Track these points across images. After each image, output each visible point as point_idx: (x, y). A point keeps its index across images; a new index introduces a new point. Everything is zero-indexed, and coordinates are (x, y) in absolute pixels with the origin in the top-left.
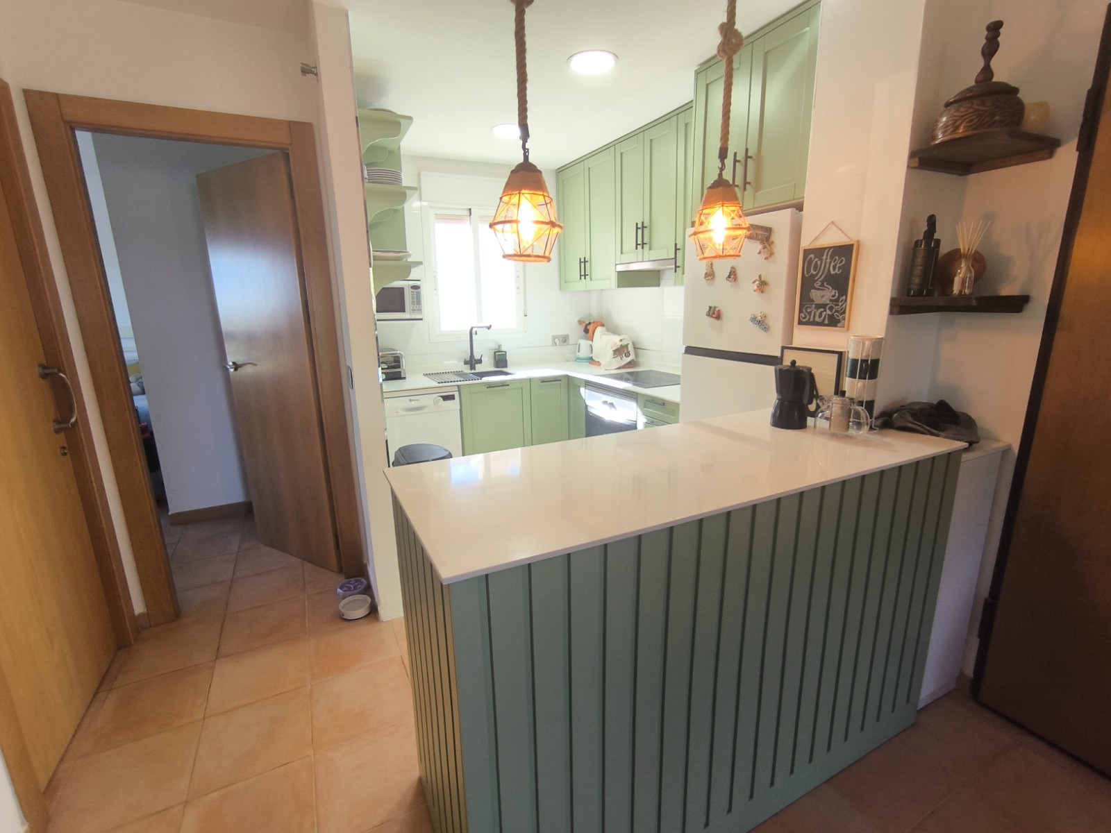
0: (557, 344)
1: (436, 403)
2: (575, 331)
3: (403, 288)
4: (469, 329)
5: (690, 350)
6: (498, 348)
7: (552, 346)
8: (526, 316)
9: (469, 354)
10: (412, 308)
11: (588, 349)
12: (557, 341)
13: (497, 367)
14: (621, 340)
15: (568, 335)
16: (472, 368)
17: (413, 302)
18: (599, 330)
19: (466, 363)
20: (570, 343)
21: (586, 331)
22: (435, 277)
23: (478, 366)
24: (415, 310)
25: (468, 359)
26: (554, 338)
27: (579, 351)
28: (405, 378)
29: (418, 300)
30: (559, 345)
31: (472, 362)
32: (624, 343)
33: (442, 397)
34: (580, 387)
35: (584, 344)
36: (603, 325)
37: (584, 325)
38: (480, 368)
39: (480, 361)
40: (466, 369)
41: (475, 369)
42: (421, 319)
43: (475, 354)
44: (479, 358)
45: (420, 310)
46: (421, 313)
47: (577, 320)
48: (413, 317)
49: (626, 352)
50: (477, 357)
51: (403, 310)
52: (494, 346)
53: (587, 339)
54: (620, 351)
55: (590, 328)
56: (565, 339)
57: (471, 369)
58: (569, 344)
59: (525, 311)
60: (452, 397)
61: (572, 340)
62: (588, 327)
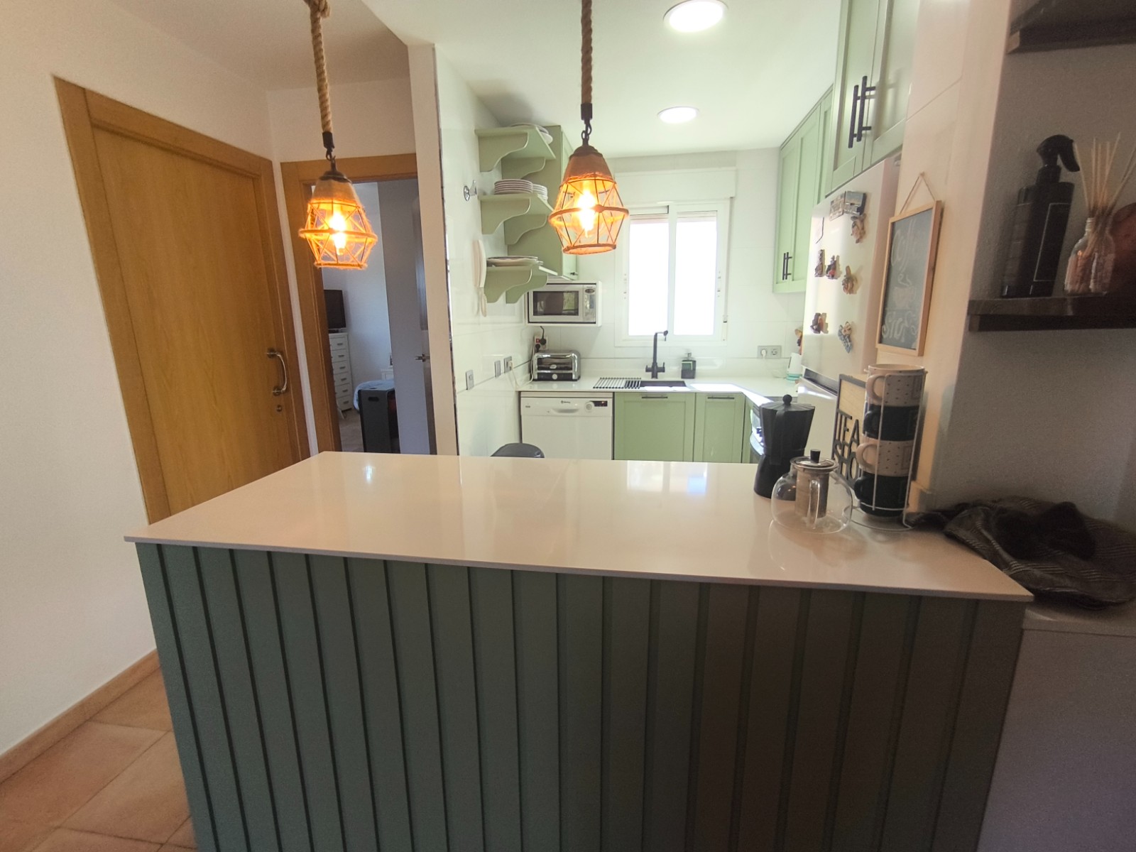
0: (764, 356)
1: (588, 407)
2: (790, 342)
3: (578, 291)
4: (654, 334)
6: (687, 356)
7: (758, 358)
8: (725, 322)
9: (652, 361)
10: (585, 312)
12: (764, 352)
13: (683, 377)
15: (780, 347)
19: (647, 370)
22: (626, 280)
23: (659, 374)
24: (588, 314)
25: (650, 366)
29: (591, 304)
30: (766, 358)
31: (655, 369)
33: (594, 402)
34: (751, 408)
35: (795, 358)
38: (662, 377)
40: (647, 377)
41: (657, 378)
42: (595, 323)
43: (658, 361)
44: (662, 366)
45: (594, 313)
46: (595, 316)
48: (587, 320)
50: (660, 365)
51: (576, 313)
52: (683, 354)
56: (775, 352)
57: (653, 377)
58: (780, 358)
59: (726, 316)
60: (605, 404)
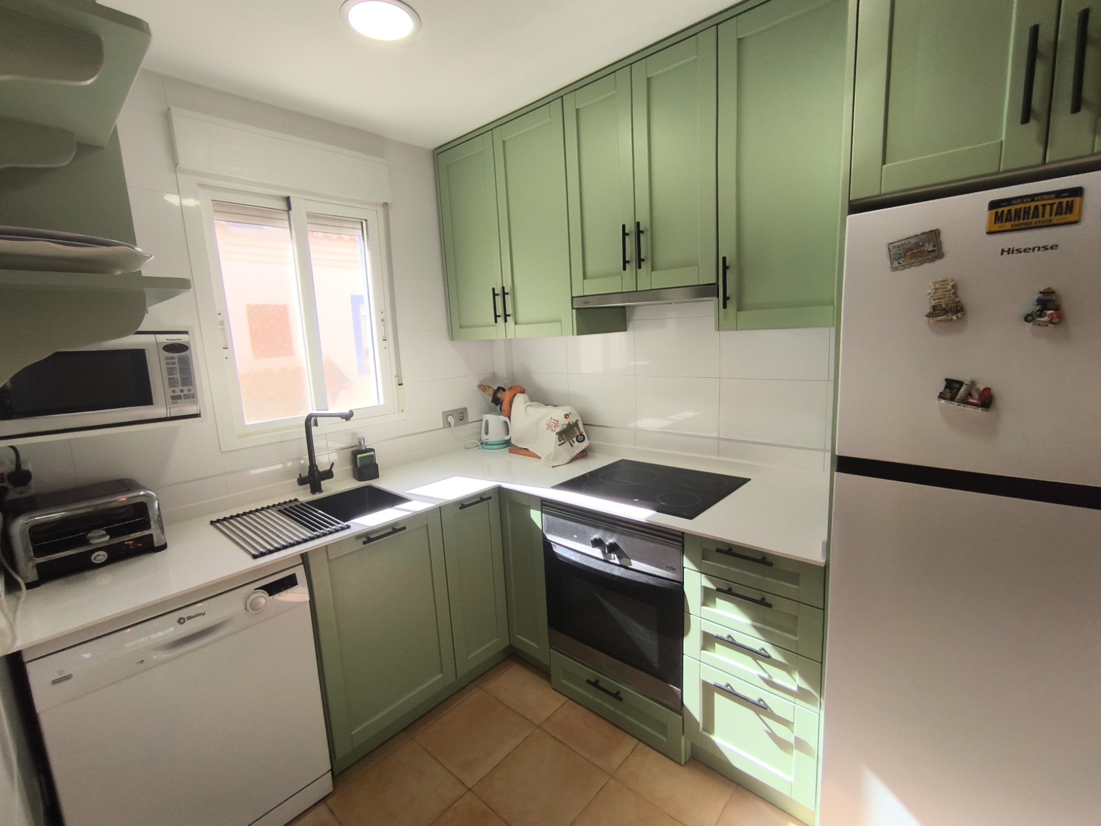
0: (452, 424)
1: (252, 607)
2: (474, 402)
3: (143, 350)
4: (304, 419)
5: (846, 465)
6: (359, 445)
7: (444, 428)
8: (401, 384)
9: (308, 463)
10: (170, 394)
11: (502, 429)
12: (451, 419)
13: (360, 479)
14: (566, 416)
15: (465, 409)
16: (316, 488)
17: (172, 383)
18: (520, 400)
19: (302, 481)
20: (469, 421)
21: (496, 401)
22: (222, 323)
23: (325, 484)
24: (179, 397)
25: (305, 473)
26: (446, 415)
27: (487, 433)
28: (164, 547)
29: (183, 377)
30: (455, 425)
31: (315, 477)
32: (572, 420)
33: (264, 588)
34: (529, 508)
35: (495, 421)
36: (523, 392)
37: (491, 392)
38: (330, 486)
39: (329, 474)
40: (305, 495)
41: (320, 490)
42: (197, 416)
43: (318, 461)
44: (326, 468)
45: (192, 397)
46: (196, 402)
47: (476, 383)
48: (175, 412)
49: (578, 434)
50: (323, 466)
51: (145, 399)
52: (350, 442)
53: (501, 412)
54: (568, 433)
55: (505, 396)
56: (461, 416)
57: (312, 493)
58: (469, 423)
59: (399, 376)
60: (290, 582)
61: (472, 416)
62: (499, 395)
